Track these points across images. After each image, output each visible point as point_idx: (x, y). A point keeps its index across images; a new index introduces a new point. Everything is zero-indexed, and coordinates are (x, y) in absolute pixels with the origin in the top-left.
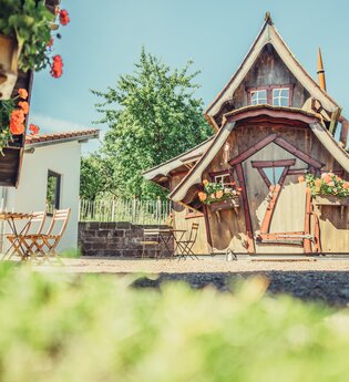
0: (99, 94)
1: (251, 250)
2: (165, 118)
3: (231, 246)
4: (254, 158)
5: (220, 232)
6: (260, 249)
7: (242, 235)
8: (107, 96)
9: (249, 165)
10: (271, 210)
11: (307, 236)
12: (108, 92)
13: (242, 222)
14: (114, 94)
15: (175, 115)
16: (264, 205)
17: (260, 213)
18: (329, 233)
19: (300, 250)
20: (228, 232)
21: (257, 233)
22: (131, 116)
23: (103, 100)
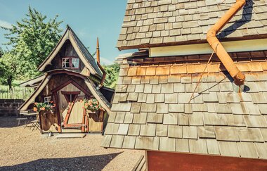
0: (6, 29)
1: (59, 131)
2: (43, 46)
3: (51, 129)
4: (63, 90)
5: (46, 123)
6: (63, 131)
7: (55, 124)
8: (11, 30)
9: (60, 93)
10: (69, 113)
11: (83, 125)
12: (12, 27)
13: (56, 119)
14: (15, 29)
15: (49, 44)
16: (66, 111)
17: (64, 114)
18: (92, 124)
19: (80, 131)
20: (50, 123)
21: (62, 124)
22: (24, 43)
23: (9, 32)
